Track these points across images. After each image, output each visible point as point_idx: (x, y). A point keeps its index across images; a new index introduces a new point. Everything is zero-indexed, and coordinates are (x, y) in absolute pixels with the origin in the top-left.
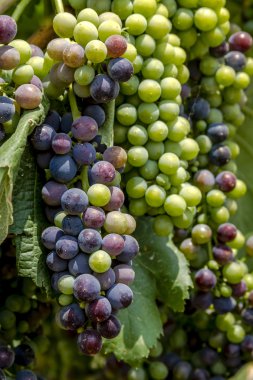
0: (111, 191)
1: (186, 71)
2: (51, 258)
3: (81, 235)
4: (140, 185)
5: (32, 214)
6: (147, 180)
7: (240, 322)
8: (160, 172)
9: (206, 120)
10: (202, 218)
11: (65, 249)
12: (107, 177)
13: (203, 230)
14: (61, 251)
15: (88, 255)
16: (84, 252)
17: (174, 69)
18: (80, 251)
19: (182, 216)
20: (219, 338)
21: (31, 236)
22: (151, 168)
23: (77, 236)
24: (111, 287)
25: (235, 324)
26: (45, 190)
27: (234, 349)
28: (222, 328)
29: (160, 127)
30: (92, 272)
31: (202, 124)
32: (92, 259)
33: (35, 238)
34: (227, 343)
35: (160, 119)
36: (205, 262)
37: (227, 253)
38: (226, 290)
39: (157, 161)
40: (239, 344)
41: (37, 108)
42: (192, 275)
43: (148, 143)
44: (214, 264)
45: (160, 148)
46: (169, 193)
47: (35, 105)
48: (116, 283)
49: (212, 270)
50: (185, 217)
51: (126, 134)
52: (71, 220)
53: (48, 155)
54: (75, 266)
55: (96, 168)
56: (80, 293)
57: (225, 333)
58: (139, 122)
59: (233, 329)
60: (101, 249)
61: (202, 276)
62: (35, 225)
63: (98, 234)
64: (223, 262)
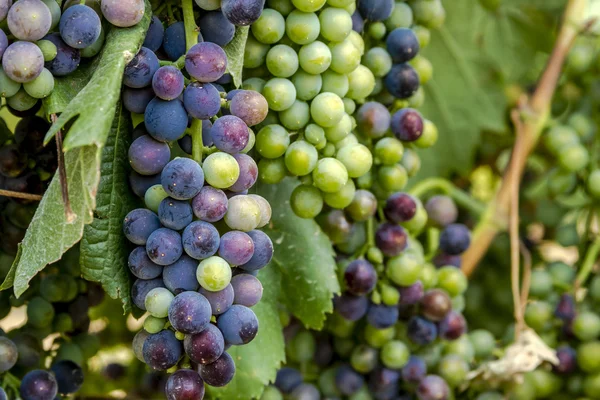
3: (189, 232)
6: (289, 130)
8: (312, 121)
9: (385, 22)
11: (163, 252)
12: (236, 144)
13: (365, 200)
14: (155, 253)
15: (197, 262)
16: (191, 258)
18: (184, 255)
19: (340, 192)
20: (368, 357)
21: (106, 218)
22: (298, 114)
23: (181, 232)
24: (227, 311)
25: (394, 339)
27: (389, 378)
30: (200, 290)
31: (380, 29)
33: (112, 220)
37: (398, 240)
40: (399, 371)
43: (297, 75)
44: (375, 254)
45: (315, 83)
51: (265, 57)
52: (175, 208)
56: (181, 322)
58: (286, 39)
60: (217, 254)
64: (391, 252)
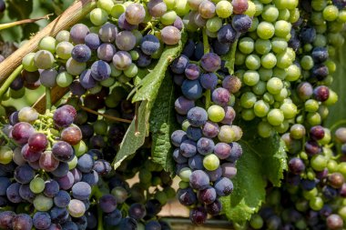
0: (226, 110)
1: (297, 13)
2: (176, 153)
3: (199, 143)
4: (251, 100)
5: (167, 118)
6: (256, 95)
7: (321, 194)
8: (266, 91)
9: (312, 44)
10: (300, 119)
11: (187, 151)
12: (223, 101)
13: (299, 129)
14: (184, 152)
15: (203, 157)
16: (200, 155)
17: (287, 14)
18: (197, 153)
19: (280, 125)
20: (304, 204)
21: (164, 134)
22: (260, 88)
23: (196, 142)
24: (218, 180)
25: (317, 196)
26: (177, 103)
27: (313, 214)
28: (307, 197)
29: (271, 58)
30: (204, 169)
31: (309, 47)
32: (205, 161)
33: (167, 135)
34: (309, 209)
35: (271, 51)
36: (298, 152)
37: (315, 149)
38: (311, 175)
39: (266, 82)
40: (318, 211)
41: (177, 45)
42: (288, 160)
43: (260, 69)
44: (304, 155)
45: (269, 73)
46: (272, 107)
47: (175, 43)
48: (222, 177)
49: (303, 160)
50: (282, 126)
52: (193, 131)
53: (181, 78)
54: (193, 163)
55: (215, 93)
56: (194, 184)
57: (309, 201)
58: (254, 52)
59: (315, 200)
60: (213, 153)
61: (294, 163)
62: (168, 127)
63: (212, 143)
64: (311, 155)
